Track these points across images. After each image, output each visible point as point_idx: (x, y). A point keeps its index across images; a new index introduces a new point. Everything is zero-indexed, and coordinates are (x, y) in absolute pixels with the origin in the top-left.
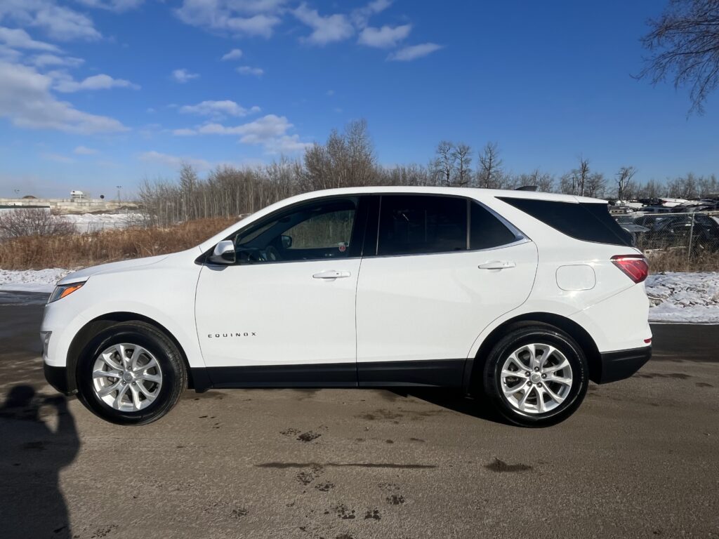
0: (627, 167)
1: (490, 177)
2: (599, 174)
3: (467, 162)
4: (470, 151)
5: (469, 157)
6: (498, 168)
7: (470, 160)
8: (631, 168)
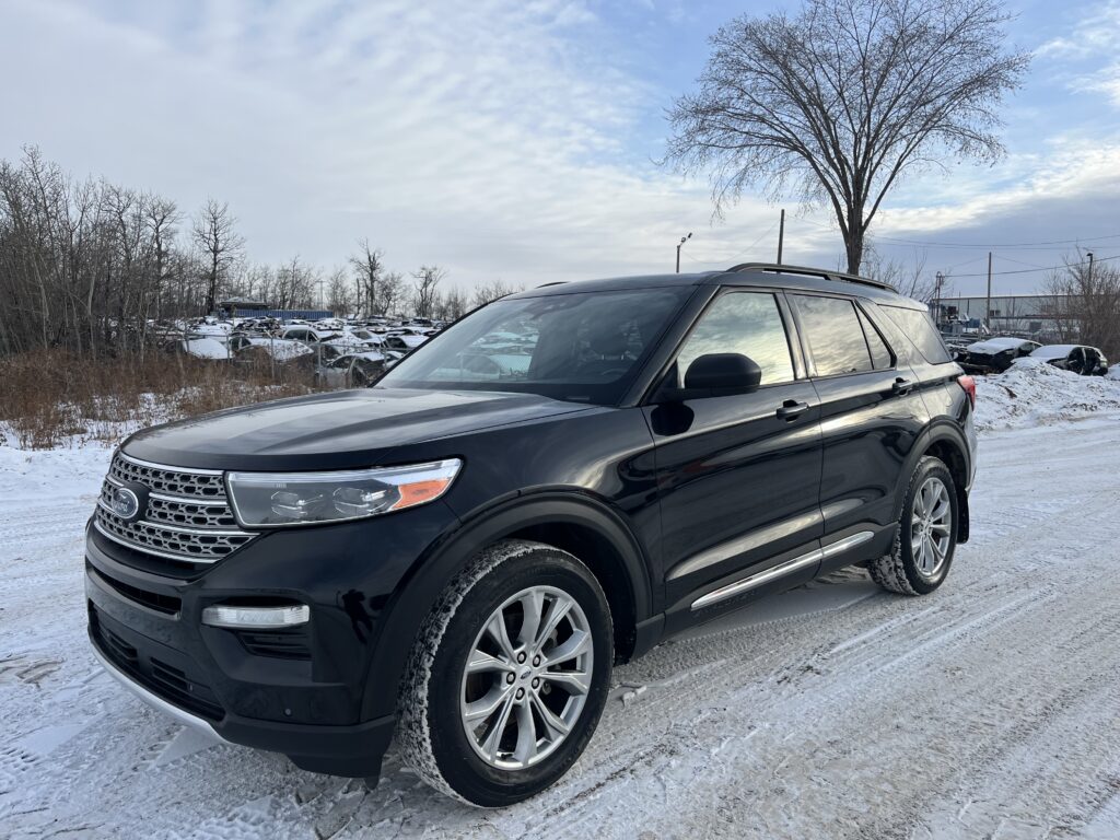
0: (430, 267)
1: (218, 268)
2: (396, 275)
6: (234, 253)
8: (435, 269)
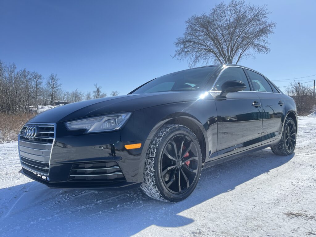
0: (115, 92)
1: (54, 93)
2: (105, 94)
3: (40, 83)
4: (42, 77)
5: (41, 81)
6: (58, 88)
7: (42, 83)
